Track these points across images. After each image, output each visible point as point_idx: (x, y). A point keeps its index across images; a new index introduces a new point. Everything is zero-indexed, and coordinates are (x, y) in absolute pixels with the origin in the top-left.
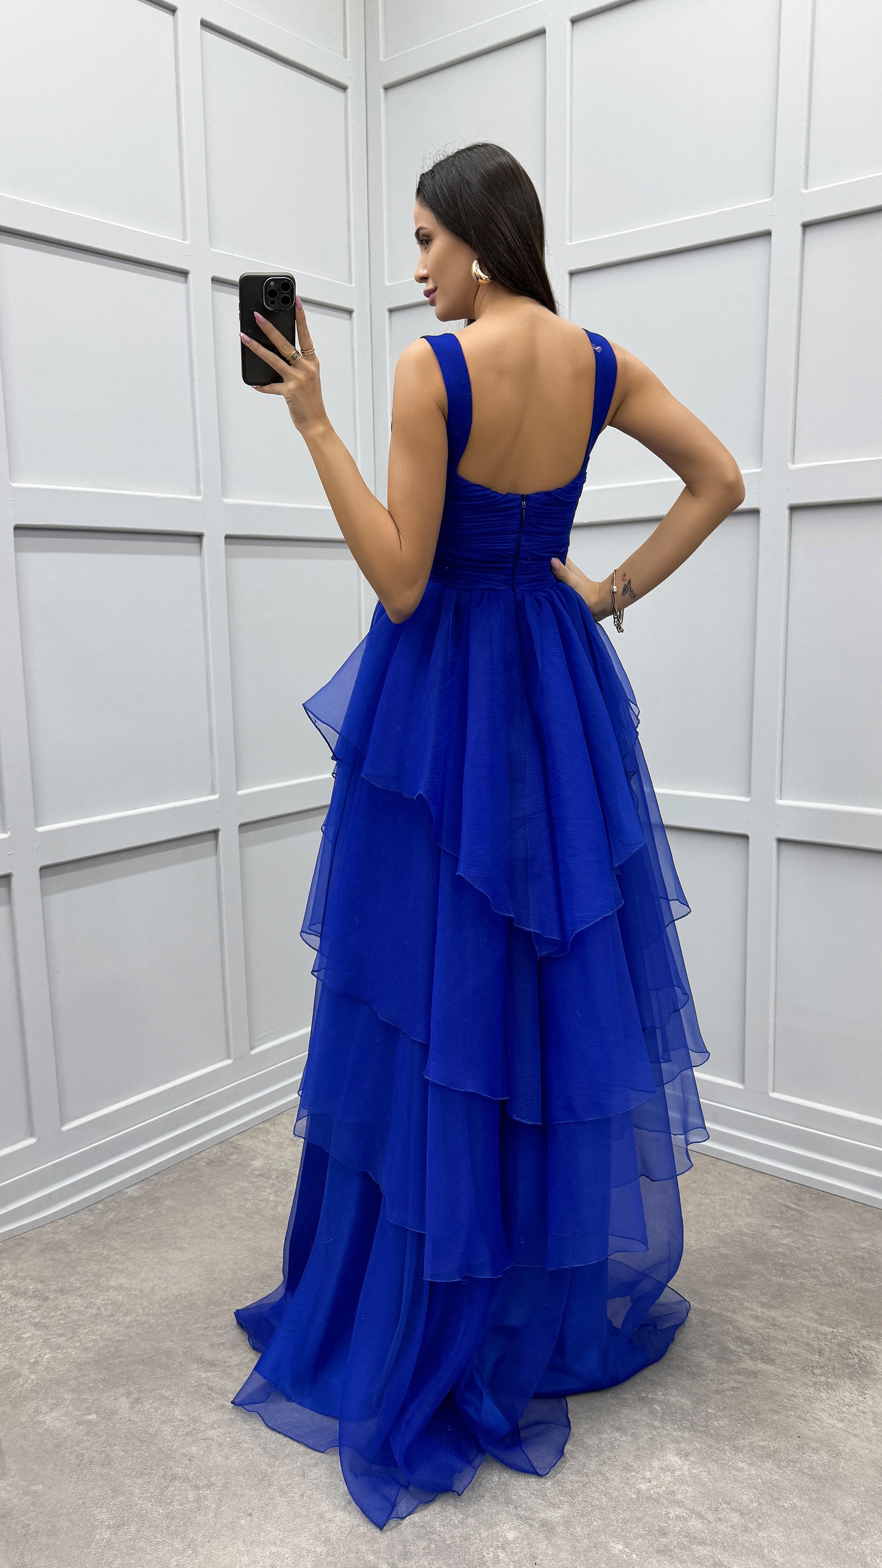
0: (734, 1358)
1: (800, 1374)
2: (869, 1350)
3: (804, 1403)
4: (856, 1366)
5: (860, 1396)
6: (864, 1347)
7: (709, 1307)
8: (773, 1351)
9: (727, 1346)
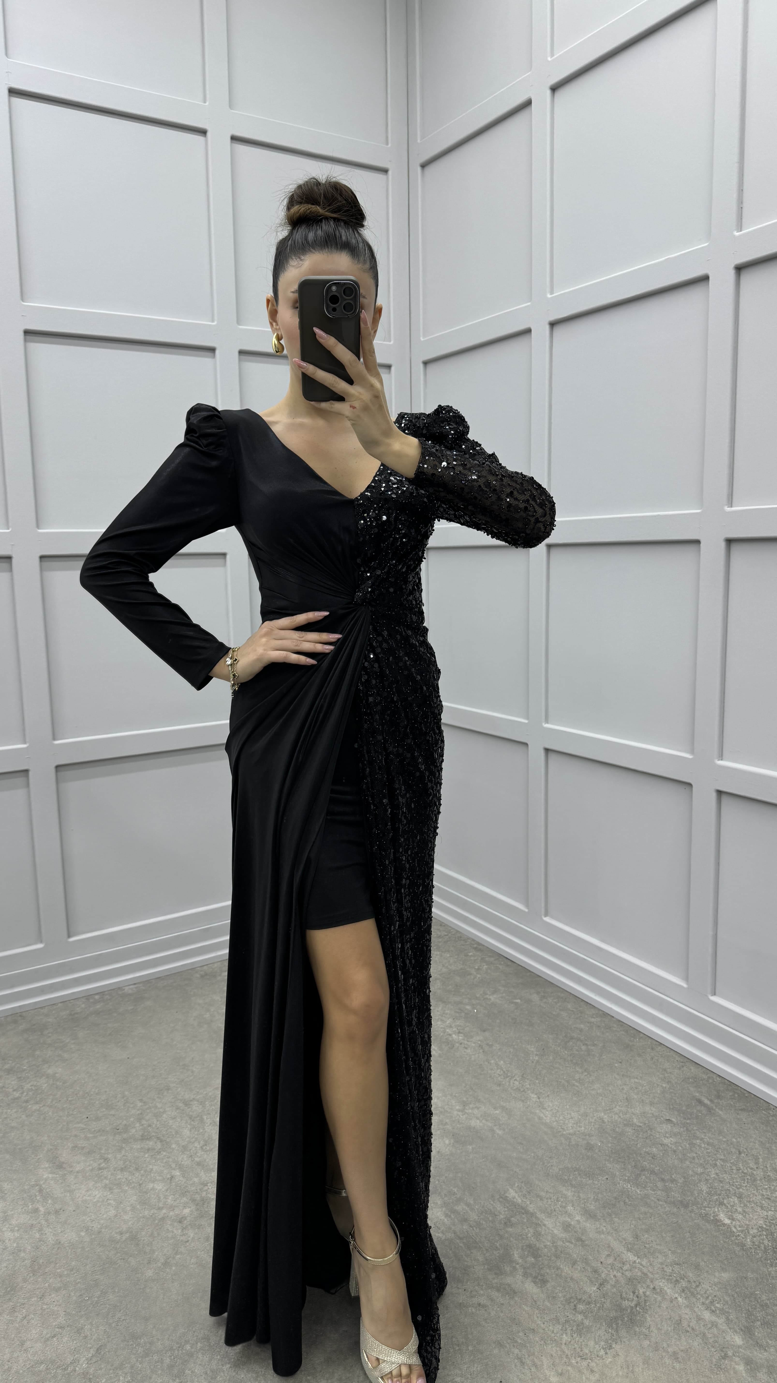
0: (508, 1269)
1: (560, 1305)
2: (657, 1293)
3: (537, 1342)
4: (627, 1310)
5: (603, 1349)
6: (654, 1288)
7: (528, 1203)
8: (553, 1271)
9: (512, 1253)
